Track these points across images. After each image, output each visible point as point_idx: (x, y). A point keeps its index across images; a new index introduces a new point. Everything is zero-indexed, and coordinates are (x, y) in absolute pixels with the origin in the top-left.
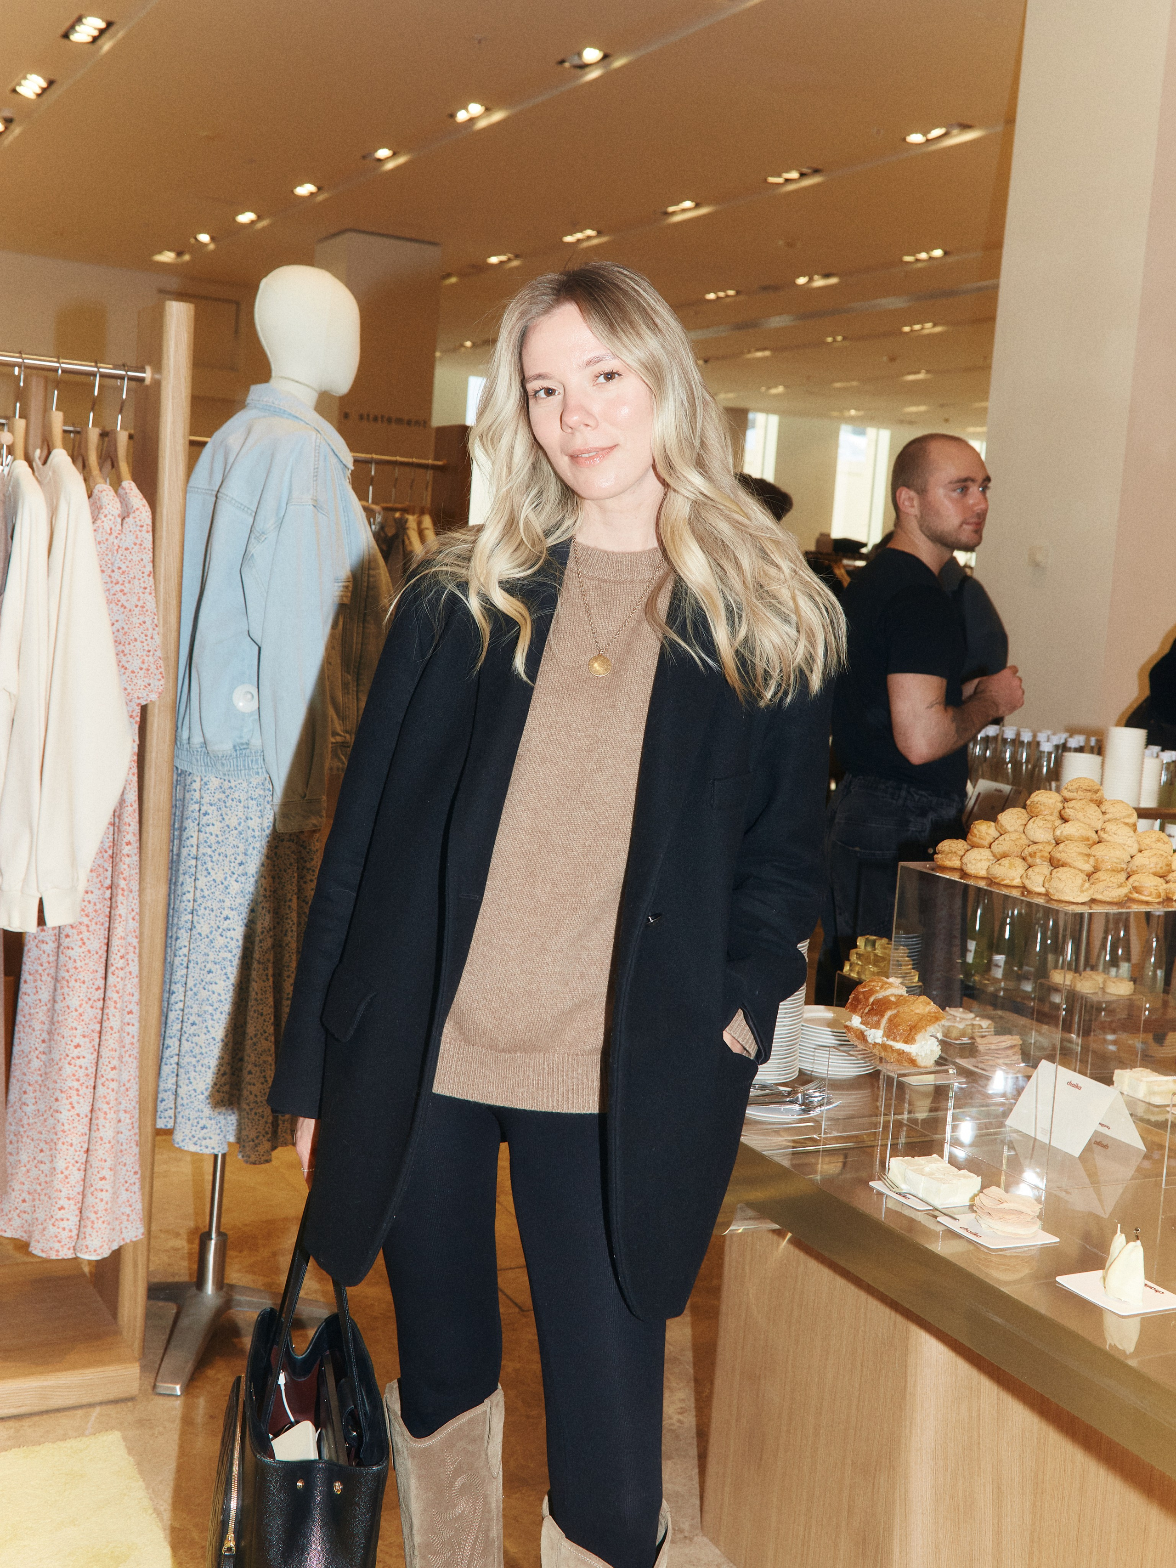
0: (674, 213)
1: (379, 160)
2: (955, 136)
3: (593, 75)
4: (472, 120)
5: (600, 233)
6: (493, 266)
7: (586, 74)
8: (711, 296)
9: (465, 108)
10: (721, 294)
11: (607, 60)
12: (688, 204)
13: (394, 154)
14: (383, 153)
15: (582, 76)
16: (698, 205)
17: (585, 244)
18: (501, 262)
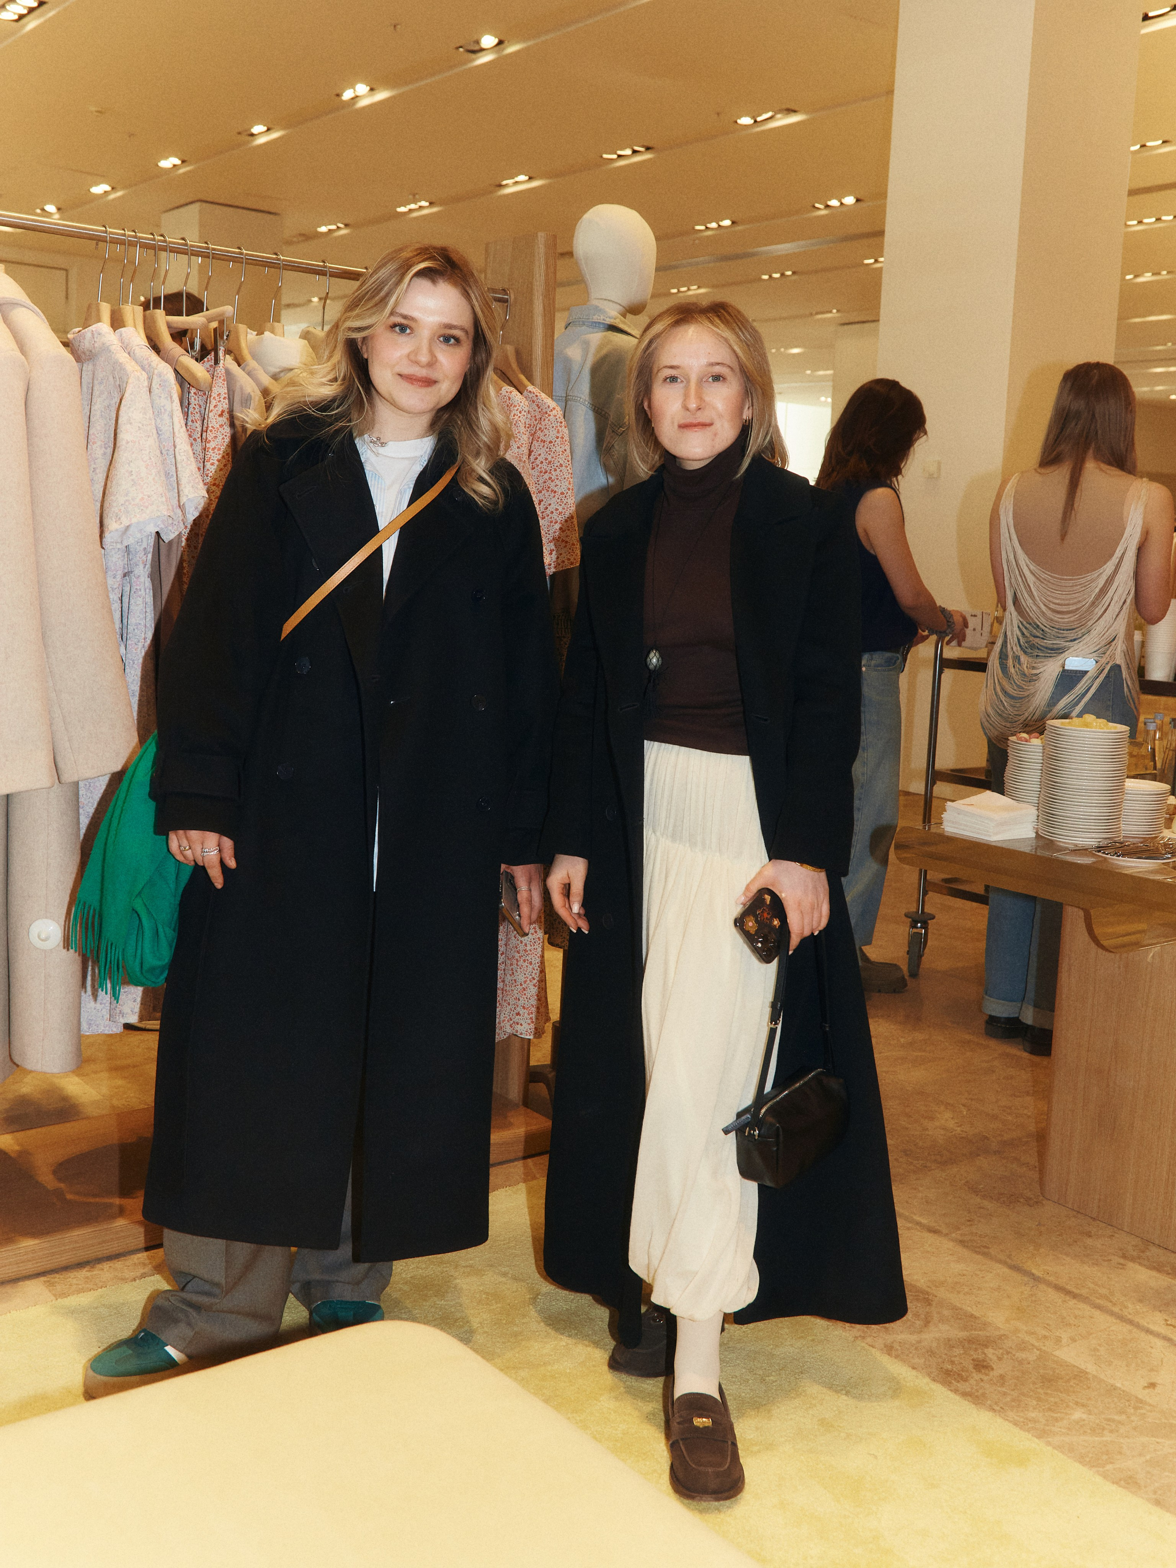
0: (506, 185)
1: (252, 135)
2: (780, 119)
3: (484, 59)
4: (355, 99)
5: (432, 204)
6: (322, 234)
7: (480, 57)
9: (353, 87)
11: (502, 46)
12: (522, 178)
13: (269, 130)
15: (474, 60)
17: (414, 215)
18: (330, 231)
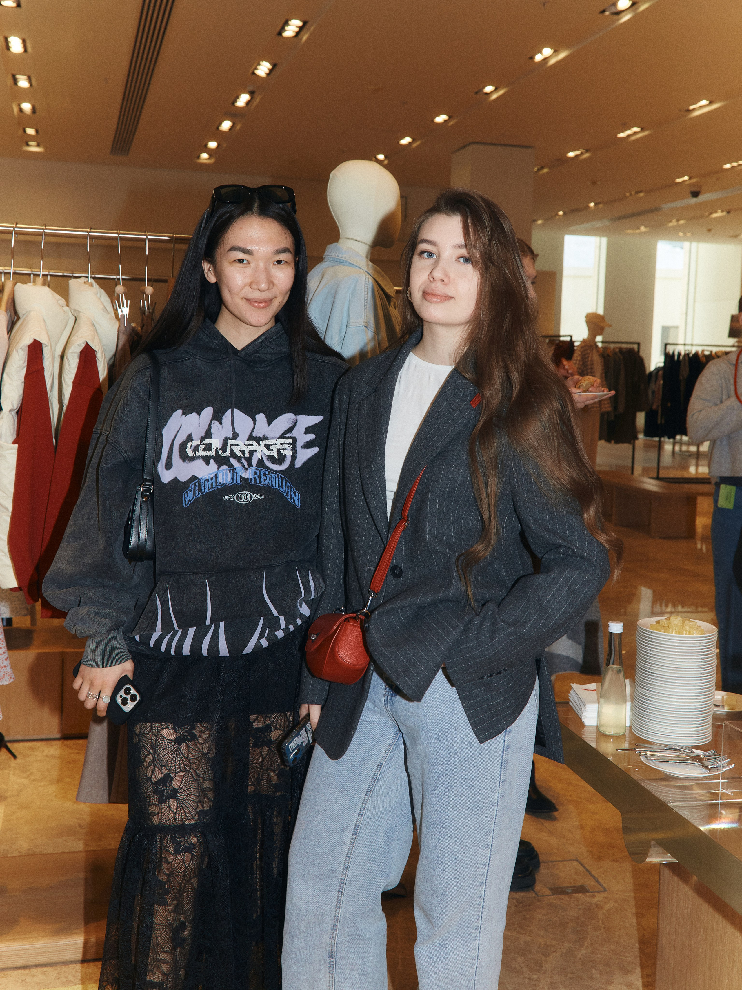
0: (694, 110)
1: (486, 94)
3: (626, 18)
4: (546, 60)
5: (643, 129)
6: (571, 159)
7: (621, 18)
8: (728, 166)
9: (540, 52)
10: (735, 164)
11: (636, 6)
12: (704, 102)
13: (496, 88)
14: (488, 89)
15: (619, 20)
16: (711, 103)
17: (633, 138)
18: (577, 156)
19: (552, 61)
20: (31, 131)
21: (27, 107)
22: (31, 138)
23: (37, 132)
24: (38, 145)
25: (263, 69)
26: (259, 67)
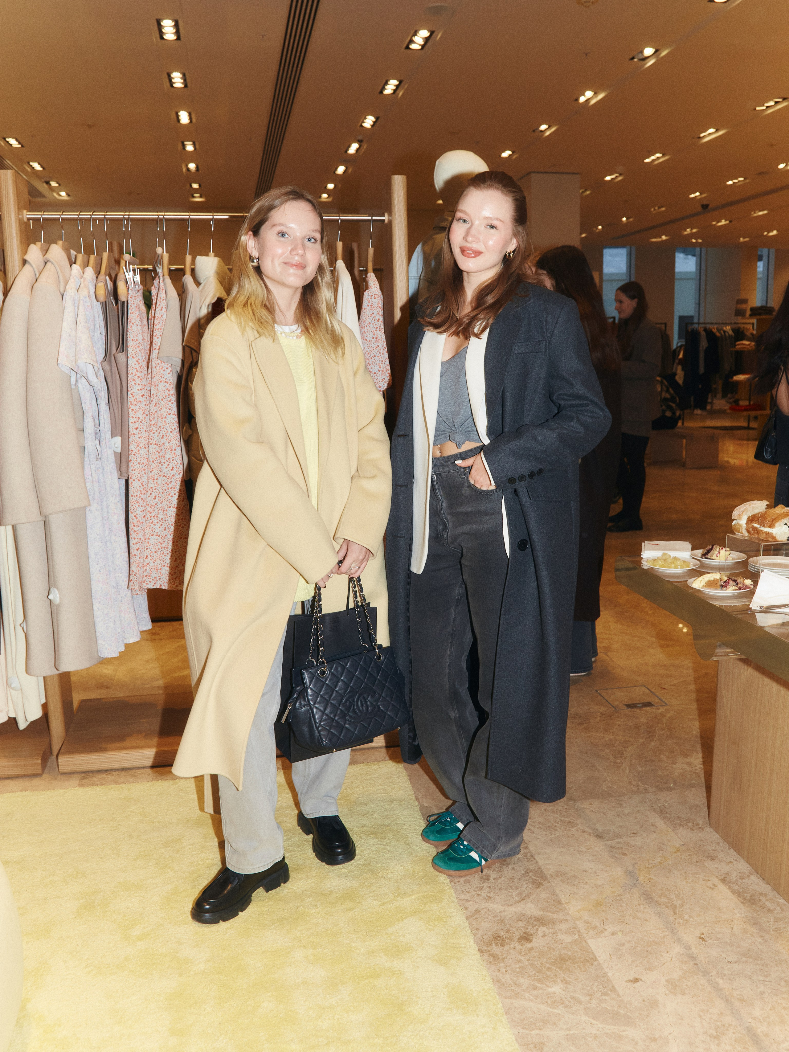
0: (704, 137)
1: (542, 131)
3: (651, 63)
4: (588, 100)
5: (663, 155)
7: (647, 63)
10: (736, 181)
11: (658, 52)
12: (711, 130)
13: (549, 127)
14: (543, 127)
16: (717, 130)
17: (657, 162)
19: (593, 102)
20: (195, 186)
21: (192, 166)
22: (196, 191)
23: (200, 186)
24: (201, 197)
25: (369, 122)
26: (365, 121)
